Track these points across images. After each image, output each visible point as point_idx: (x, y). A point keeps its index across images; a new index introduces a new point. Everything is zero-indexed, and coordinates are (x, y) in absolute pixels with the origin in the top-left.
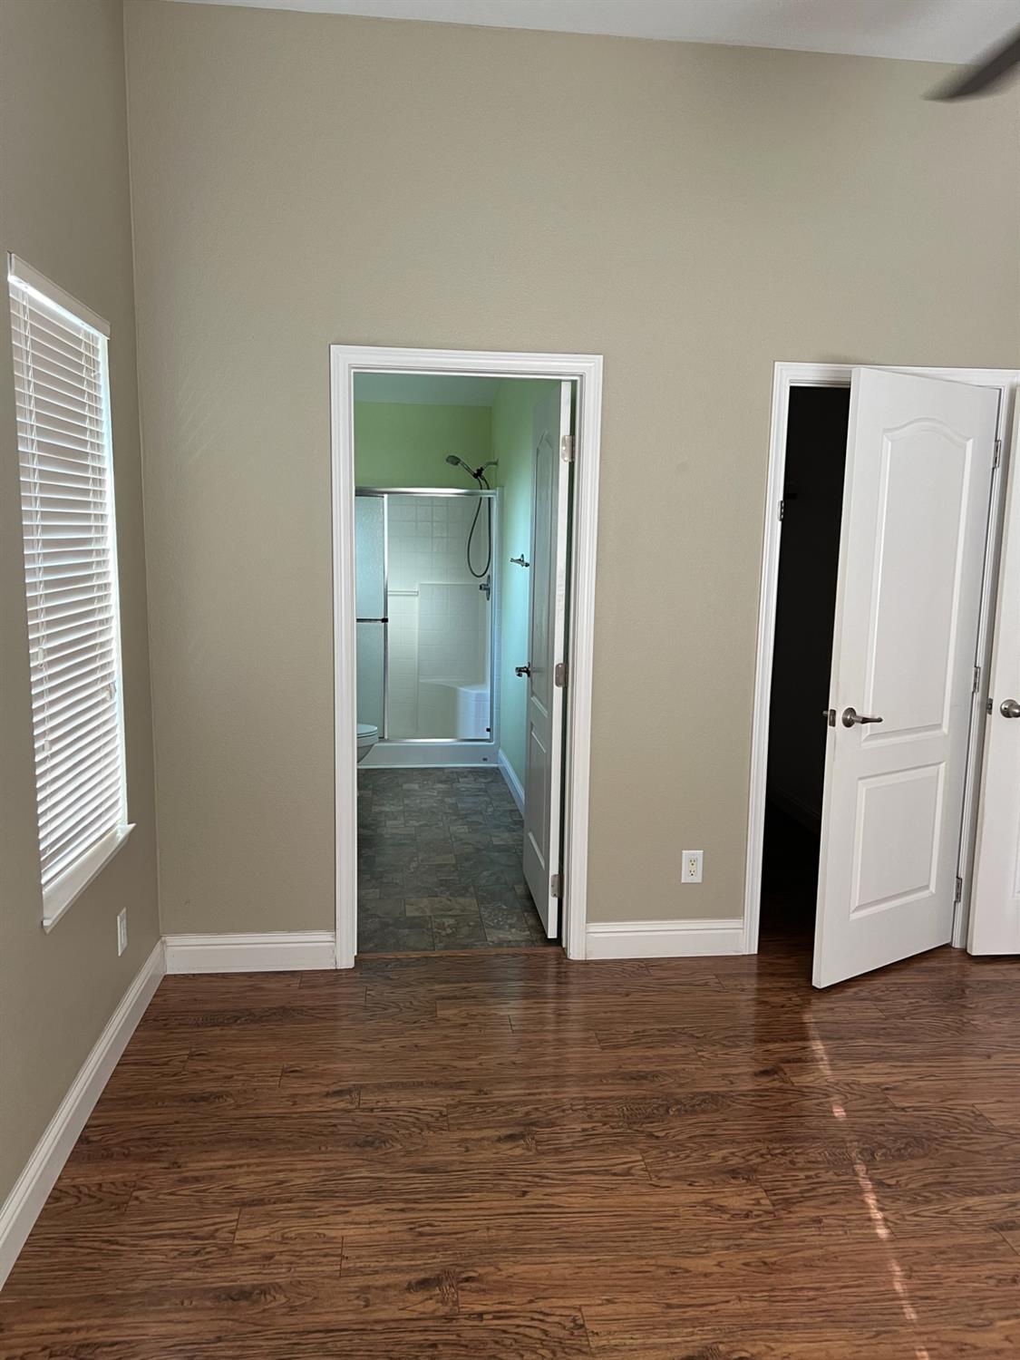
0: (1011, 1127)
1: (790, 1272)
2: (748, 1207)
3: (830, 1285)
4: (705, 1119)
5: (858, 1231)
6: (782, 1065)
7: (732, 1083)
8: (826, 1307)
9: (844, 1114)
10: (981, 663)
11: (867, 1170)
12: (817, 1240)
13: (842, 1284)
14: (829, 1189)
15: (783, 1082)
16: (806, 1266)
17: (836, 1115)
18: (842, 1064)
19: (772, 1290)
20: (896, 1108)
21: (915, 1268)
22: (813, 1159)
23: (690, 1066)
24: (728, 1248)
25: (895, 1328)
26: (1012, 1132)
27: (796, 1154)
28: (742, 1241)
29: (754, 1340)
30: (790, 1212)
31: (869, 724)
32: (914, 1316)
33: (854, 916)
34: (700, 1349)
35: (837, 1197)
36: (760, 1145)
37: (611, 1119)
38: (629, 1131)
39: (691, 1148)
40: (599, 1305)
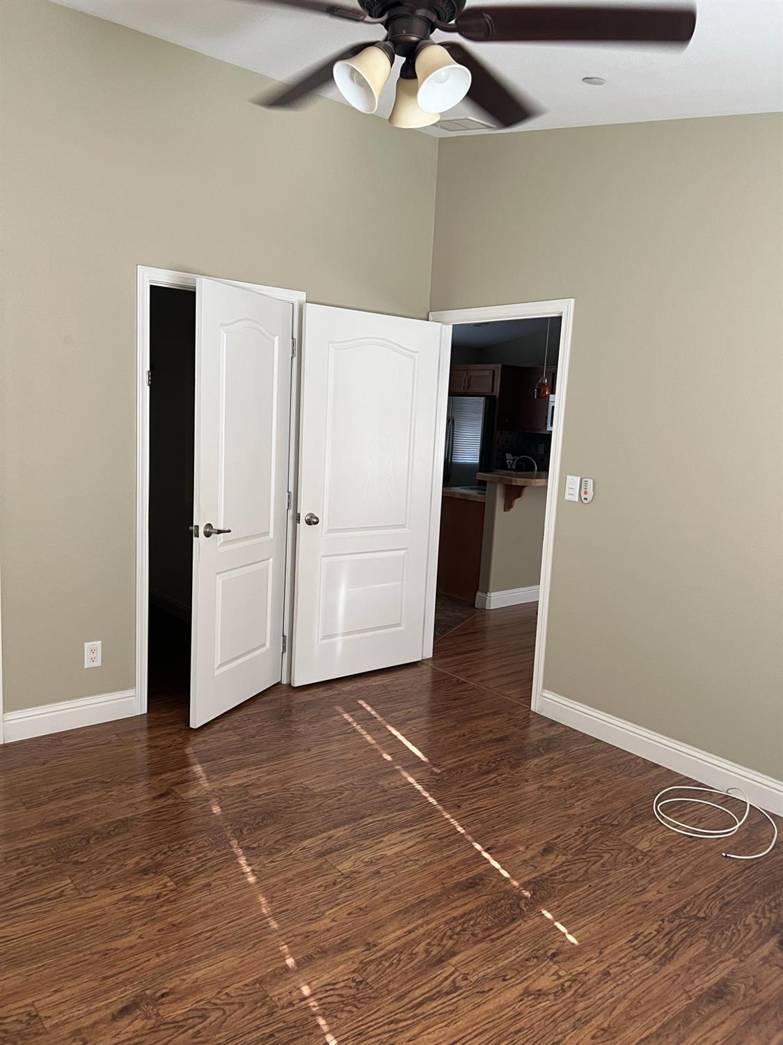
0: (325, 791)
1: (192, 925)
2: (159, 891)
3: (220, 924)
4: (119, 840)
5: (236, 884)
6: (173, 787)
7: (137, 809)
8: (220, 939)
9: (220, 810)
10: (291, 490)
11: (239, 842)
12: (209, 898)
13: (228, 921)
14: (214, 862)
15: (175, 798)
16: (203, 917)
17: (215, 812)
18: (215, 777)
19: (181, 941)
20: (254, 797)
21: (274, 895)
22: (201, 845)
23: (103, 804)
24: (145, 924)
25: (265, 937)
26: (326, 793)
27: (189, 845)
28: (156, 916)
29: (171, 979)
30: (189, 885)
31: (222, 534)
32: (276, 926)
33: (217, 672)
34: (132, 999)
35: (221, 865)
36: (162, 846)
37: (42, 860)
38: (58, 864)
39: (110, 863)
40: (49, 996)
